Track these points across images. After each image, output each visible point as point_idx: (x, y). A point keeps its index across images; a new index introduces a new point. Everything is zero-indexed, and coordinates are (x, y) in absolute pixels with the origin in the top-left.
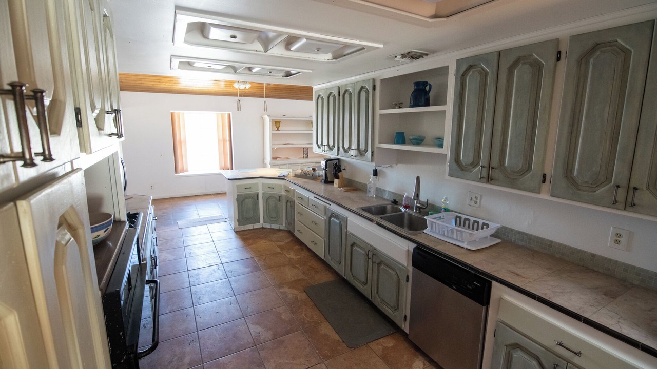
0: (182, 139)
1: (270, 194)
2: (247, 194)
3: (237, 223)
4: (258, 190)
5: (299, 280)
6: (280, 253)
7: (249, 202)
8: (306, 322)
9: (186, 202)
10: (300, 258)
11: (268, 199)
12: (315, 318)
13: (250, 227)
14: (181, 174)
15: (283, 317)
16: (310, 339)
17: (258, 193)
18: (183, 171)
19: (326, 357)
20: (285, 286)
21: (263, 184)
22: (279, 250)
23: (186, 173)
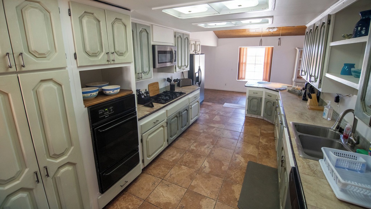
0: (244, 62)
1: (269, 99)
2: (255, 97)
3: (247, 112)
4: (262, 96)
5: (251, 155)
6: (257, 137)
7: (255, 101)
8: (231, 177)
9: (238, 95)
10: (267, 145)
11: (267, 102)
12: (238, 179)
13: (255, 116)
14: (240, 80)
15: (223, 167)
16: (223, 186)
17: (262, 97)
18: (242, 79)
19: (221, 200)
20: (240, 154)
21: (266, 93)
22: (259, 135)
23: (243, 80)
